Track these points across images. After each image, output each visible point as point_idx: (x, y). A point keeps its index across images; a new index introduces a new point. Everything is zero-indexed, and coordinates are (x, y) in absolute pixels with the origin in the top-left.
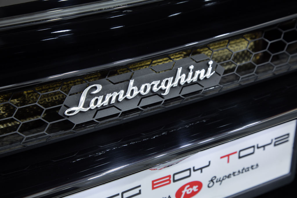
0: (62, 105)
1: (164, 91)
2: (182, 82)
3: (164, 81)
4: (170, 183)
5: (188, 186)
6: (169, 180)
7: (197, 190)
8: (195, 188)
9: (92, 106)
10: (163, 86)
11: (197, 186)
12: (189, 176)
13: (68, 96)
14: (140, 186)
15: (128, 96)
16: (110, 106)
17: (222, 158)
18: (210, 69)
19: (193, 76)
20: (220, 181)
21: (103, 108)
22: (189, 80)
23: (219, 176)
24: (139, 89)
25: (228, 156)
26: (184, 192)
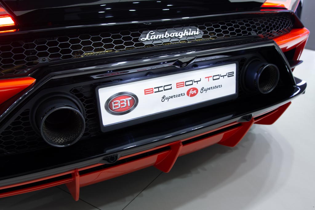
0: (140, 37)
1: (180, 37)
2: (187, 35)
3: (180, 33)
4: (184, 86)
5: (192, 90)
6: (183, 84)
7: (196, 93)
8: (195, 91)
9: (151, 38)
10: (179, 35)
11: (196, 91)
12: (192, 84)
13: (142, 34)
14: (171, 85)
15: (166, 36)
16: (159, 39)
17: (206, 78)
18: (198, 31)
19: (191, 33)
20: (206, 90)
21: (156, 40)
22: (190, 34)
23: (205, 88)
24: (170, 35)
25: (208, 77)
26: (190, 92)
